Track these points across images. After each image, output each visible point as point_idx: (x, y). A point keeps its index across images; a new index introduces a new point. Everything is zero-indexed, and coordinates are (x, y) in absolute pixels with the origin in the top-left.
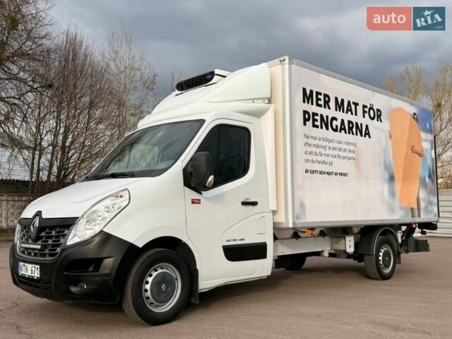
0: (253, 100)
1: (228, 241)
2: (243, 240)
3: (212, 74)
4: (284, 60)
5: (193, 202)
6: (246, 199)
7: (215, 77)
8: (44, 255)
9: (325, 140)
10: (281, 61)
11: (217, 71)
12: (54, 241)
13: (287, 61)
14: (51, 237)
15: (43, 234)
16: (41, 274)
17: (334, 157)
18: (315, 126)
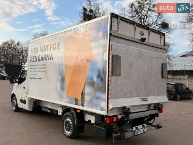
9: (36, 66)
17: (38, 71)
18: (33, 61)
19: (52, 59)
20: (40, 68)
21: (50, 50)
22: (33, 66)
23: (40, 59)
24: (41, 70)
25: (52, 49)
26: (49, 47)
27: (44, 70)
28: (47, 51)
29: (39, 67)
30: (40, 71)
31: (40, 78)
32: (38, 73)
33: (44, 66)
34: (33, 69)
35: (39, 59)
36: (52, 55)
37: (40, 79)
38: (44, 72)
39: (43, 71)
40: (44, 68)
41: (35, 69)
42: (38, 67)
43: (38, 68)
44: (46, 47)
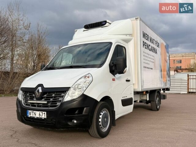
0: (126, 35)
1: (123, 97)
2: (126, 97)
3: (106, 22)
4: (138, 18)
5: (113, 80)
6: (127, 79)
7: (107, 23)
8: (48, 106)
9: (148, 54)
10: (136, 19)
11: (108, 21)
12: (54, 99)
13: (139, 19)
14: (52, 97)
15: (45, 96)
16: (47, 116)
18: (146, 48)
19: (157, 54)
20: (151, 58)
21: (156, 45)
22: (145, 53)
32: (150, 63)
35: (150, 49)
36: (156, 50)
37: (152, 69)
39: (153, 62)
41: (147, 57)
44: (153, 41)
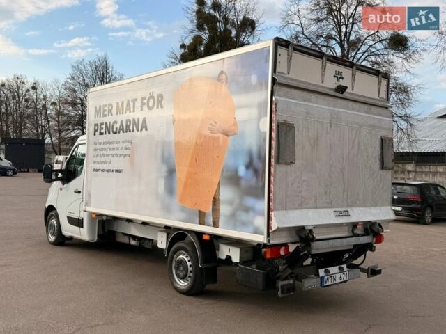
5: (60, 190)
9: (107, 143)
17: (113, 156)
18: (101, 134)
19: (146, 130)
20: (118, 149)
21: (142, 110)
22: (100, 144)
23: (117, 128)
24: (120, 152)
25: (145, 107)
26: (138, 104)
27: (127, 152)
28: (134, 111)
29: (114, 146)
30: (117, 155)
31: (117, 171)
32: (114, 160)
33: (128, 145)
34: (102, 150)
35: (115, 130)
36: (144, 121)
37: (119, 171)
38: (127, 157)
39: (125, 156)
40: (126, 149)
41: (106, 150)
42: (112, 146)
43: (113, 149)
44: (131, 104)
